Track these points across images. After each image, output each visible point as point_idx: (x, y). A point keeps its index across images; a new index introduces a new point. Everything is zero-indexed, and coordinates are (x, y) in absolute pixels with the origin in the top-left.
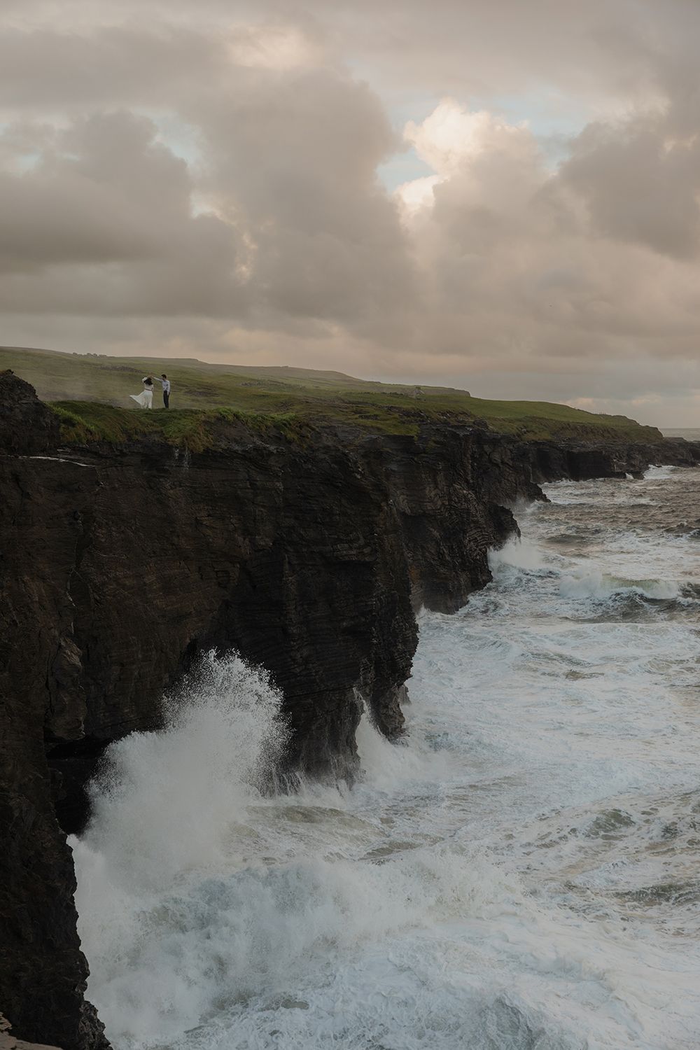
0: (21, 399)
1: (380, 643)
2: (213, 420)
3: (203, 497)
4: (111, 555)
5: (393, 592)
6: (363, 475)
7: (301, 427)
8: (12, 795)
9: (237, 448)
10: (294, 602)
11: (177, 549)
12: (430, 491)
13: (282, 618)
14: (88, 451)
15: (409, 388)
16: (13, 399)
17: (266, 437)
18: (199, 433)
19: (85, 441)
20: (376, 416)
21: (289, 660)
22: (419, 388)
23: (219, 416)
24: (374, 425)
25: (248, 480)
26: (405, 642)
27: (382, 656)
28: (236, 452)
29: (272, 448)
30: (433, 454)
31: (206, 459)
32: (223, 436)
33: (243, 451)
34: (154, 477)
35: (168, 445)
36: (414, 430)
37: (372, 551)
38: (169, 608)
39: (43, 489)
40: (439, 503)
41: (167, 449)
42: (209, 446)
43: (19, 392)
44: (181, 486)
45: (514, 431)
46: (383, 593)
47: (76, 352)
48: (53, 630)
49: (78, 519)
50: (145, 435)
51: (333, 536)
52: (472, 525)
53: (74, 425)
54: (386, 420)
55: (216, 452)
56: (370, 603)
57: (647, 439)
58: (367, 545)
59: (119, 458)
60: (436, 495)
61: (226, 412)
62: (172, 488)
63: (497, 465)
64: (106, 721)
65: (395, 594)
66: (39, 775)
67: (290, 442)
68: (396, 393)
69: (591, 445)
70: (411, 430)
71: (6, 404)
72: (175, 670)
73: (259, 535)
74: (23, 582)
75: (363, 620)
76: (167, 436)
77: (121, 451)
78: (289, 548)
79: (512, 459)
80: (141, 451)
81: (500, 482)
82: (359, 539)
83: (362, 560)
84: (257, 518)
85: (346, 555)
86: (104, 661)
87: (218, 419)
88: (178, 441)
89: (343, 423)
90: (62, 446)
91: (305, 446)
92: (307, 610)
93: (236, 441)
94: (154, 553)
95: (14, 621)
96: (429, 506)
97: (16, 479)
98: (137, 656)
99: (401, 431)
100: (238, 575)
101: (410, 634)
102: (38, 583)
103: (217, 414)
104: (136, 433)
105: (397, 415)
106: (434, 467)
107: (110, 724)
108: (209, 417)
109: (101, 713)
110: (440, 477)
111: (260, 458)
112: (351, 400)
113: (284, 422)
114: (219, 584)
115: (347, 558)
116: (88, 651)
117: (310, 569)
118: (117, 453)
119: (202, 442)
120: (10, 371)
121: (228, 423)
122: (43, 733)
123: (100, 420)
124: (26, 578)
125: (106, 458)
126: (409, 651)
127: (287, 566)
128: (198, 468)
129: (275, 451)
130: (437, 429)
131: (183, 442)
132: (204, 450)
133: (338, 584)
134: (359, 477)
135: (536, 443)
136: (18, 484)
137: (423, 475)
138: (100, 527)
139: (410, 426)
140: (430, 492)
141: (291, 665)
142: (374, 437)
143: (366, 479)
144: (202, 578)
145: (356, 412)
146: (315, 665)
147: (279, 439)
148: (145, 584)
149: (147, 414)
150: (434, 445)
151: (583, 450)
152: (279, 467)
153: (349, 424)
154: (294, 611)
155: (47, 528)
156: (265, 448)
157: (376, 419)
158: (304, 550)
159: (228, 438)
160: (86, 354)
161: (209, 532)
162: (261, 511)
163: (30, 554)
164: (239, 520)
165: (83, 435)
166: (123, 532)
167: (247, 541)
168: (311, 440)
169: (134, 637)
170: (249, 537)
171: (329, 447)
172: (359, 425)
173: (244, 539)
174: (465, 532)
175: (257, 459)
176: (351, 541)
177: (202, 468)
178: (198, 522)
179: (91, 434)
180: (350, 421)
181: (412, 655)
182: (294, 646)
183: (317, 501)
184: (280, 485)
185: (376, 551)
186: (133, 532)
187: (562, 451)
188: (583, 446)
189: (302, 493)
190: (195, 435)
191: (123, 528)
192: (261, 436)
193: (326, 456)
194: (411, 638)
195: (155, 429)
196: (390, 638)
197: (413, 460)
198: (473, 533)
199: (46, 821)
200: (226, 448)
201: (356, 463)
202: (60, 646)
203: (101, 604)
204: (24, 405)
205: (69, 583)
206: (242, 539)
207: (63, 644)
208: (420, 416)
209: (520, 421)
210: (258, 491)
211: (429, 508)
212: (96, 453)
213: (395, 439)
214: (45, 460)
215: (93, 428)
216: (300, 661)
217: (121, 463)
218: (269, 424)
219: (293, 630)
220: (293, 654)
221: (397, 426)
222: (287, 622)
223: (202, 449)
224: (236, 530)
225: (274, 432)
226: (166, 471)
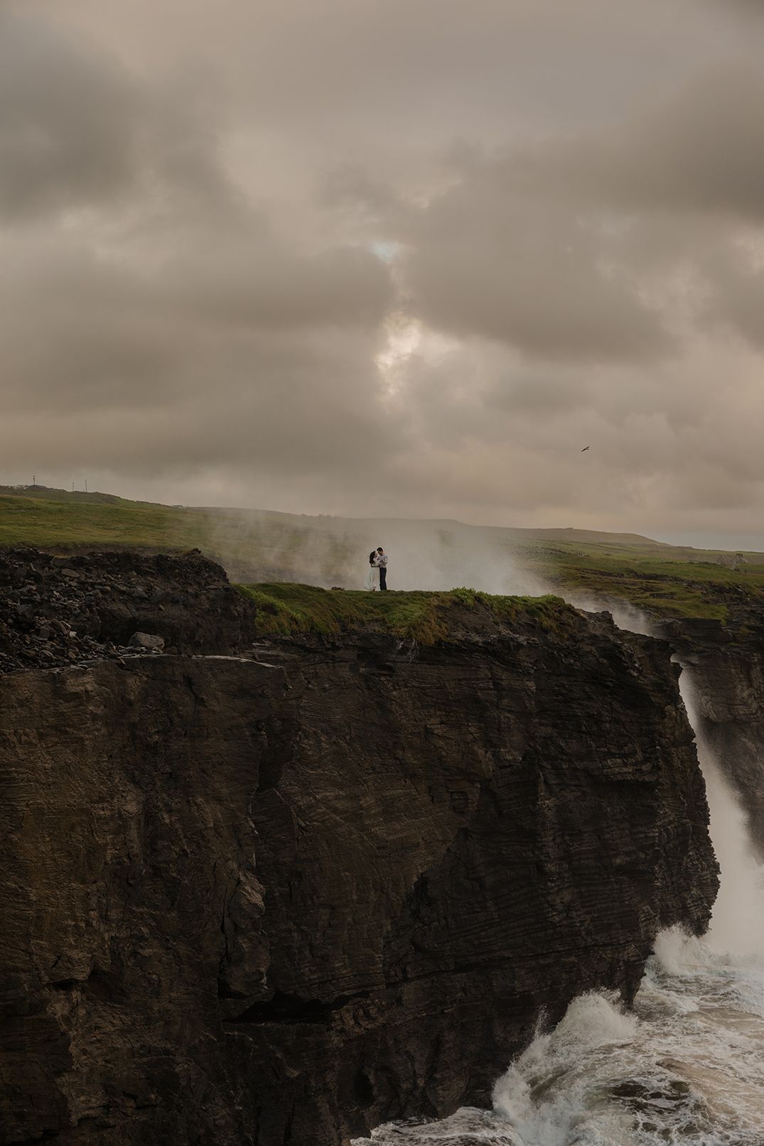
0: (209, 584)
1: (667, 887)
2: (448, 605)
3: (434, 700)
4: (320, 771)
5: (684, 821)
6: (640, 672)
7: (560, 612)
8: (179, 1059)
9: (477, 639)
10: (552, 832)
11: (401, 764)
12: (742, 690)
13: (537, 852)
14: (293, 644)
15: (729, 555)
16: (199, 584)
17: (515, 625)
18: (429, 621)
19: (288, 632)
20: (672, 594)
21: (546, 905)
22: (740, 555)
23: (457, 600)
24: (669, 606)
25: (491, 679)
26: (701, 886)
27: (669, 903)
28: (475, 644)
29: (522, 639)
30: (745, 643)
31: (437, 653)
32: (459, 624)
33: (484, 643)
34: (374, 675)
35: (390, 636)
36: (720, 612)
37: (653, 768)
38: (391, 838)
39: (220, 694)
40: (755, 705)
41: (388, 642)
42: (442, 636)
43: (207, 575)
44: (406, 687)
46: (670, 823)
47: (305, 513)
48: (230, 862)
49: (261, 730)
50: (363, 623)
51: (602, 749)
53: (275, 613)
54: (684, 599)
55: (449, 643)
56: (650, 834)
58: (646, 760)
59: (330, 652)
60: (750, 696)
61: (465, 595)
62: (395, 689)
64: (312, 977)
65: (687, 823)
66: (213, 1038)
67: (546, 631)
68: (707, 563)
70: (718, 612)
71: (190, 590)
72: (398, 915)
73: (505, 747)
74: (196, 804)
75: (643, 856)
76: (389, 625)
77: (333, 644)
78: (545, 764)
80: (358, 643)
82: (636, 752)
83: (640, 780)
84: (503, 726)
85: (619, 773)
86: (309, 903)
87: (455, 603)
88: (403, 631)
90: (258, 639)
91: (566, 636)
92: (568, 842)
93: (477, 632)
94: (373, 768)
95: (184, 851)
96: (741, 710)
97: (189, 682)
98: (351, 897)
99: (705, 614)
100: (477, 795)
101: (708, 876)
102: (213, 806)
103: (454, 598)
104: (352, 622)
105: (698, 593)
106: (747, 660)
107: (317, 981)
108: (443, 601)
109: (306, 967)
110: (755, 673)
111: (507, 652)
112: (647, 572)
113: (540, 606)
114: (454, 809)
115: (620, 777)
116: (291, 890)
117: (573, 791)
118: (328, 646)
119: (433, 632)
120: (197, 550)
121: (467, 608)
122: (217, 986)
123: (307, 607)
125: (315, 652)
126: (706, 897)
127: (542, 787)
128: (428, 664)
129: (525, 643)
130: (751, 611)
131: (409, 633)
132: (435, 642)
133: (608, 809)
134: (636, 675)
136: (191, 688)
137: (733, 670)
138: (306, 737)
139: (716, 607)
141: (548, 912)
142: (668, 621)
143: (645, 677)
144: (433, 801)
145: (646, 590)
146: (579, 913)
147: (532, 628)
148: (361, 808)
149: (367, 598)
150: (748, 631)
152: (531, 663)
154: (552, 843)
155: (225, 740)
156: (512, 639)
157: (672, 598)
158: (564, 766)
159: (466, 628)
160: (317, 515)
161: (441, 743)
162: (508, 717)
163: (204, 772)
164: (480, 728)
165: (286, 625)
166: (334, 743)
167: (489, 754)
168: (574, 628)
169: (347, 873)
170: (493, 749)
171: (596, 636)
172: (649, 606)
173: (486, 752)
175: (501, 653)
176: (625, 756)
177: (433, 664)
178: (428, 732)
179: (297, 623)
181: (711, 902)
182: (552, 888)
183: (582, 705)
184: (532, 685)
185: (659, 768)
186: (347, 743)
189: (562, 694)
190: (425, 623)
191: (334, 738)
192: (509, 624)
193: (593, 648)
194: (709, 880)
195: (376, 617)
196: (682, 881)
197: (720, 650)
199: (220, 1094)
200: (463, 639)
201: (631, 656)
202: (239, 882)
203: (306, 831)
204: (213, 592)
205: (250, 807)
206: (483, 753)
207: (242, 879)
210: (504, 693)
211: (741, 712)
212: (302, 647)
213: (694, 622)
214: (224, 660)
215: (299, 616)
216: (560, 907)
217: (333, 658)
218: (520, 608)
219: (551, 867)
220: (549, 898)
221: (697, 607)
222: (543, 858)
223: (433, 640)
224: (475, 741)
225: (525, 619)
226: (390, 668)
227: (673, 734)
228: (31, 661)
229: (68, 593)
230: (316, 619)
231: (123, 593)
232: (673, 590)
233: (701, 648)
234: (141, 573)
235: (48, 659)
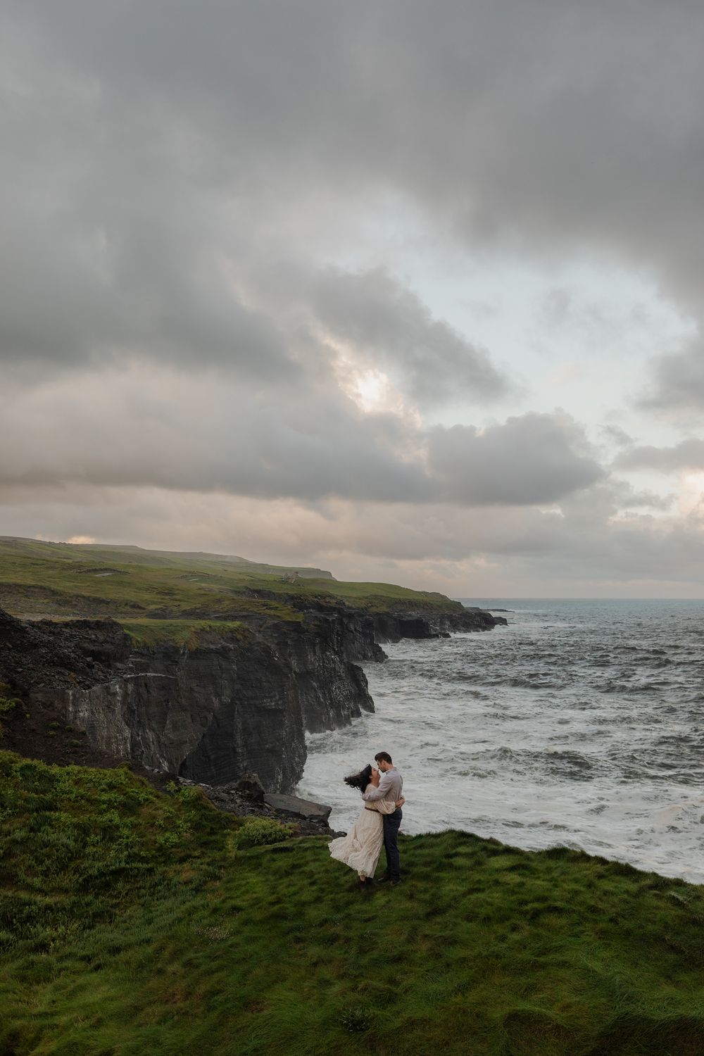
1: (286, 758)
2: (199, 631)
3: (195, 675)
5: (293, 726)
6: (278, 658)
7: (245, 633)
9: (213, 647)
10: (240, 734)
11: (180, 705)
13: (234, 743)
17: (227, 639)
19: (136, 647)
20: (277, 607)
24: (275, 614)
25: (218, 665)
27: (286, 765)
28: (212, 649)
29: (230, 645)
30: (312, 633)
31: (197, 654)
32: (205, 640)
33: (215, 649)
35: (177, 647)
37: (282, 702)
40: (317, 664)
41: (176, 650)
42: (198, 646)
44: (184, 670)
45: (363, 606)
46: (288, 727)
50: (165, 641)
51: (262, 695)
52: (337, 678)
54: (283, 610)
55: (202, 650)
56: (281, 733)
57: (453, 610)
58: (280, 699)
60: (314, 660)
63: (352, 632)
67: (238, 641)
69: (414, 614)
70: (299, 617)
73: (224, 696)
75: (278, 744)
76: (176, 642)
78: (238, 703)
79: (362, 628)
80: (163, 651)
81: (354, 643)
82: (276, 696)
83: (277, 708)
84: (223, 686)
87: (201, 630)
88: (183, 644)
89: (256, 613)
91: (247, 643)
92: (247, 738)
93: (212, 643)
96: (310, 667)
99: (293, 618)
100: (211, 719)
104: (161, 641)
105: (289, 607)
106: (314, 641)
108: (196, 629)
110: (317, 648)
111: (225, 652)
113: (235, 629)
114: (202, 724)
115: (269, 707)
117: (249, 714)
119: (194, 644)
121: (207, 632)
124: (147, 731)
127: (236, 713)
128: (193, 659)
129: (232, 647)
131: (185, 645)
132: (196, 649)
133: (264, 722)
134: (277, 660)
135: (378, 614)
137: (307, 647)
139: (298, 614)
140: (310, 657)
142: (276, 622)
143: (280, 660)
144: (193, 721)
145: (264, 605)
147: (234, 640)
150: (314, 627)
151: (410, 618)
152: (234, 657)
153: (260, 613)
154: (240, 739)
156: (227, 646)
157: (276, 610)
158: (246, 703)
159: (207, 641)
161: (197, 695)
162: (225, 682)
164: (213, 688)
167: (217, 700)
168: (250, 639)
170: (219, 697)
171: (259, 642)
174: (332, 683)
175: (223, 653)
176: (272, 697)
177: (195, 660)
178: (192, 690)
180: (261, 611)
181: (303, 764)
182: (240, 759)
183: (253, 674)
184: (234, 667)
185: (285, 702)
187: (395, 619)
188: (410, 615)
189: (246, 670)
190: (191, 640)
192: (224, 639)
193: (258, 648)
194: (303, 754)
196: (291, 754)
197: (300, 637)
198: (337, 683)
200: (207, 647)
201: (274, 651)
206: (215, 699)
208: (301, 599)
209: (367, 598)
210: (224, 671)
213: (288, 623)
215: (139, 639)
216: (242, 768)
217: (153, 658)
218: (227, 630)
219: (240, 750)
220: (238, 764)
221: (289, 614)
222: (236, 746)
223: (194, 648)
224: (211, 693)
225: (230, 635)
226: (176, 662)
227: (289, 685)
228: (97, 681)
229: (66, 639)
230: (146, 640)
231: (87, 638)
232: (277, 605)
233: (292, 636)
234: (91, 628)
235: (103, 680)
